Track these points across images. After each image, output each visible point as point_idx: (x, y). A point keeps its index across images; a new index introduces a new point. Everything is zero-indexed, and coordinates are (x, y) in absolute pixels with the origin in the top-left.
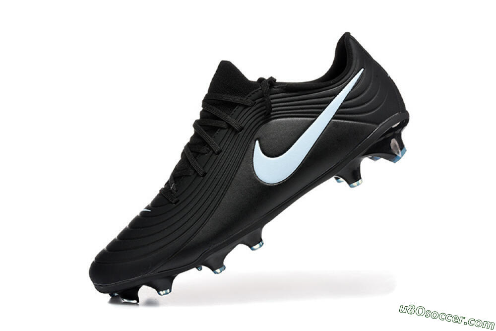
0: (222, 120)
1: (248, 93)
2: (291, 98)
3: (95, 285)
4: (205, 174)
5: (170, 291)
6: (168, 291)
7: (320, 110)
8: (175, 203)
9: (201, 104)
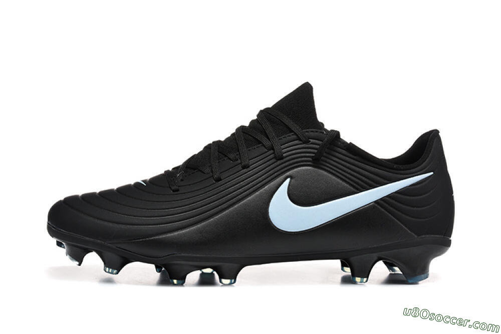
0: (268, 138)
1: (308, 128)
2: (347, 159)
3: (48, 223)
4: (219, 180)
5: (117, 273)
6: (115, 271)
7: (368, 187)
8: (173, 191)
9: (257, 112)
